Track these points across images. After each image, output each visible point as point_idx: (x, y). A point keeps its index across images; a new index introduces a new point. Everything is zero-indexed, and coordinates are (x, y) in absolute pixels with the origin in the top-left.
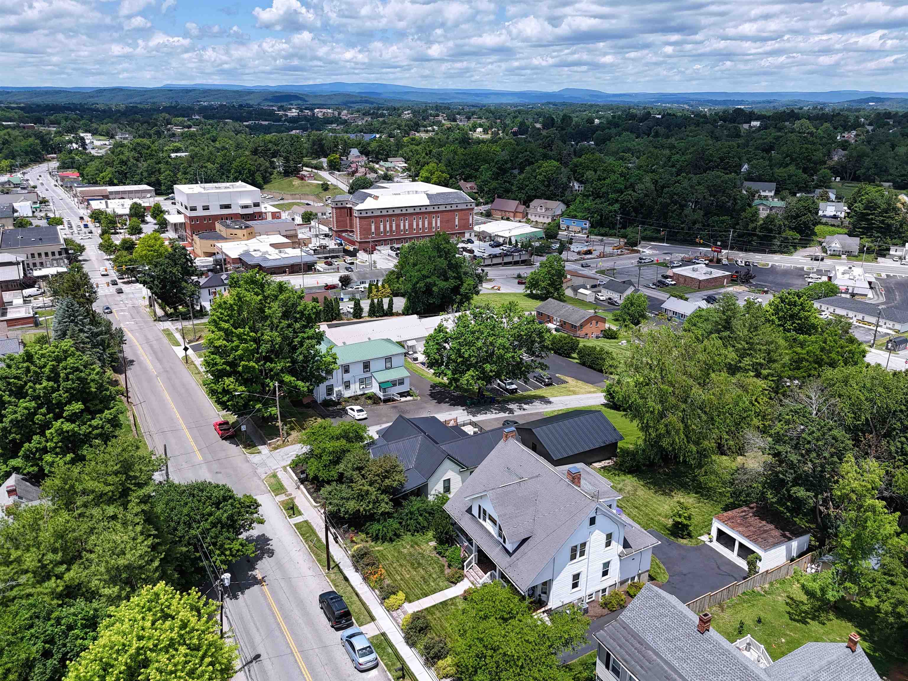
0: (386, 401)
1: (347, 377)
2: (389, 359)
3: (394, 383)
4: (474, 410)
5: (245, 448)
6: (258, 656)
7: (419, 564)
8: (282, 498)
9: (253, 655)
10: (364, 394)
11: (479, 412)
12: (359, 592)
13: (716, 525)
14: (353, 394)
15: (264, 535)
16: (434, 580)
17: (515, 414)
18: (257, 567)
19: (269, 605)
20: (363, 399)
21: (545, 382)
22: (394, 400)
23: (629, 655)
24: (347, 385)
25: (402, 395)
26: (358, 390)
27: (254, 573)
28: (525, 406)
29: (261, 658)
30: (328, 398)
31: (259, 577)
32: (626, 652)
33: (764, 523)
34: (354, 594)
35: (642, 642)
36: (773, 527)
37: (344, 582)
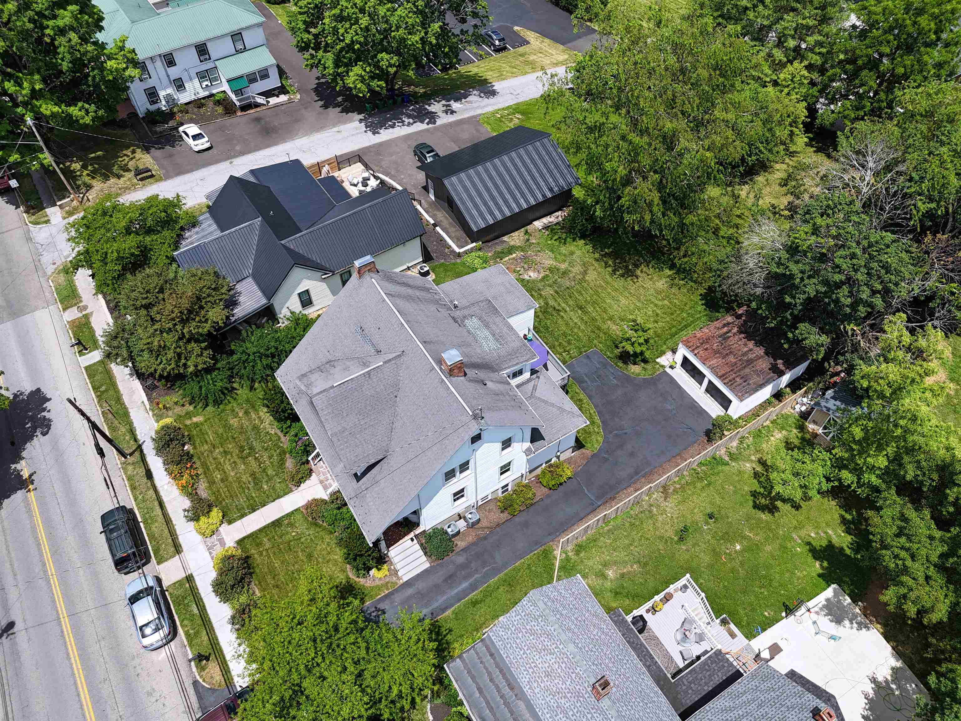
0: (244, 108)
1: (174, 72)
2: (237, 36)
3: (252, 78)
4: (376, 120)
5: (27, 212)
6: (11, 625)
7: (251, 448)
8: (73, 314)
9: (4, 623)
10: (212, 95)
11: (382, 125)
12: (165, 499)
13: (682, 351)
14: (193, 97)
15: (38, 390)
16: (270, 479)
17: (439, 122)
18: (24, 454)
19: (34, 529)
20: (210, 104)
21: (494, 45)
22: (257, 105)
23: (491, 709)
24: (179, 85)
25: (268, 94)
26: (200, 90)
27: (18, 466)
28: (455, 105)
29: (15, 629)
30: (153, 108)
31: (25, 474)
32: (488, 703)
33: (751, 344)
34: (156, 503)
35: (513, 685)
36: (760, 351)
37: (145, 480)
